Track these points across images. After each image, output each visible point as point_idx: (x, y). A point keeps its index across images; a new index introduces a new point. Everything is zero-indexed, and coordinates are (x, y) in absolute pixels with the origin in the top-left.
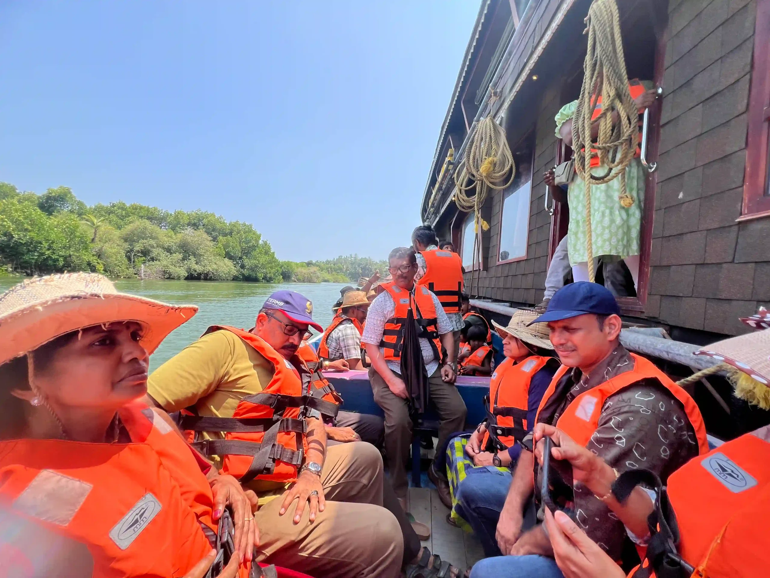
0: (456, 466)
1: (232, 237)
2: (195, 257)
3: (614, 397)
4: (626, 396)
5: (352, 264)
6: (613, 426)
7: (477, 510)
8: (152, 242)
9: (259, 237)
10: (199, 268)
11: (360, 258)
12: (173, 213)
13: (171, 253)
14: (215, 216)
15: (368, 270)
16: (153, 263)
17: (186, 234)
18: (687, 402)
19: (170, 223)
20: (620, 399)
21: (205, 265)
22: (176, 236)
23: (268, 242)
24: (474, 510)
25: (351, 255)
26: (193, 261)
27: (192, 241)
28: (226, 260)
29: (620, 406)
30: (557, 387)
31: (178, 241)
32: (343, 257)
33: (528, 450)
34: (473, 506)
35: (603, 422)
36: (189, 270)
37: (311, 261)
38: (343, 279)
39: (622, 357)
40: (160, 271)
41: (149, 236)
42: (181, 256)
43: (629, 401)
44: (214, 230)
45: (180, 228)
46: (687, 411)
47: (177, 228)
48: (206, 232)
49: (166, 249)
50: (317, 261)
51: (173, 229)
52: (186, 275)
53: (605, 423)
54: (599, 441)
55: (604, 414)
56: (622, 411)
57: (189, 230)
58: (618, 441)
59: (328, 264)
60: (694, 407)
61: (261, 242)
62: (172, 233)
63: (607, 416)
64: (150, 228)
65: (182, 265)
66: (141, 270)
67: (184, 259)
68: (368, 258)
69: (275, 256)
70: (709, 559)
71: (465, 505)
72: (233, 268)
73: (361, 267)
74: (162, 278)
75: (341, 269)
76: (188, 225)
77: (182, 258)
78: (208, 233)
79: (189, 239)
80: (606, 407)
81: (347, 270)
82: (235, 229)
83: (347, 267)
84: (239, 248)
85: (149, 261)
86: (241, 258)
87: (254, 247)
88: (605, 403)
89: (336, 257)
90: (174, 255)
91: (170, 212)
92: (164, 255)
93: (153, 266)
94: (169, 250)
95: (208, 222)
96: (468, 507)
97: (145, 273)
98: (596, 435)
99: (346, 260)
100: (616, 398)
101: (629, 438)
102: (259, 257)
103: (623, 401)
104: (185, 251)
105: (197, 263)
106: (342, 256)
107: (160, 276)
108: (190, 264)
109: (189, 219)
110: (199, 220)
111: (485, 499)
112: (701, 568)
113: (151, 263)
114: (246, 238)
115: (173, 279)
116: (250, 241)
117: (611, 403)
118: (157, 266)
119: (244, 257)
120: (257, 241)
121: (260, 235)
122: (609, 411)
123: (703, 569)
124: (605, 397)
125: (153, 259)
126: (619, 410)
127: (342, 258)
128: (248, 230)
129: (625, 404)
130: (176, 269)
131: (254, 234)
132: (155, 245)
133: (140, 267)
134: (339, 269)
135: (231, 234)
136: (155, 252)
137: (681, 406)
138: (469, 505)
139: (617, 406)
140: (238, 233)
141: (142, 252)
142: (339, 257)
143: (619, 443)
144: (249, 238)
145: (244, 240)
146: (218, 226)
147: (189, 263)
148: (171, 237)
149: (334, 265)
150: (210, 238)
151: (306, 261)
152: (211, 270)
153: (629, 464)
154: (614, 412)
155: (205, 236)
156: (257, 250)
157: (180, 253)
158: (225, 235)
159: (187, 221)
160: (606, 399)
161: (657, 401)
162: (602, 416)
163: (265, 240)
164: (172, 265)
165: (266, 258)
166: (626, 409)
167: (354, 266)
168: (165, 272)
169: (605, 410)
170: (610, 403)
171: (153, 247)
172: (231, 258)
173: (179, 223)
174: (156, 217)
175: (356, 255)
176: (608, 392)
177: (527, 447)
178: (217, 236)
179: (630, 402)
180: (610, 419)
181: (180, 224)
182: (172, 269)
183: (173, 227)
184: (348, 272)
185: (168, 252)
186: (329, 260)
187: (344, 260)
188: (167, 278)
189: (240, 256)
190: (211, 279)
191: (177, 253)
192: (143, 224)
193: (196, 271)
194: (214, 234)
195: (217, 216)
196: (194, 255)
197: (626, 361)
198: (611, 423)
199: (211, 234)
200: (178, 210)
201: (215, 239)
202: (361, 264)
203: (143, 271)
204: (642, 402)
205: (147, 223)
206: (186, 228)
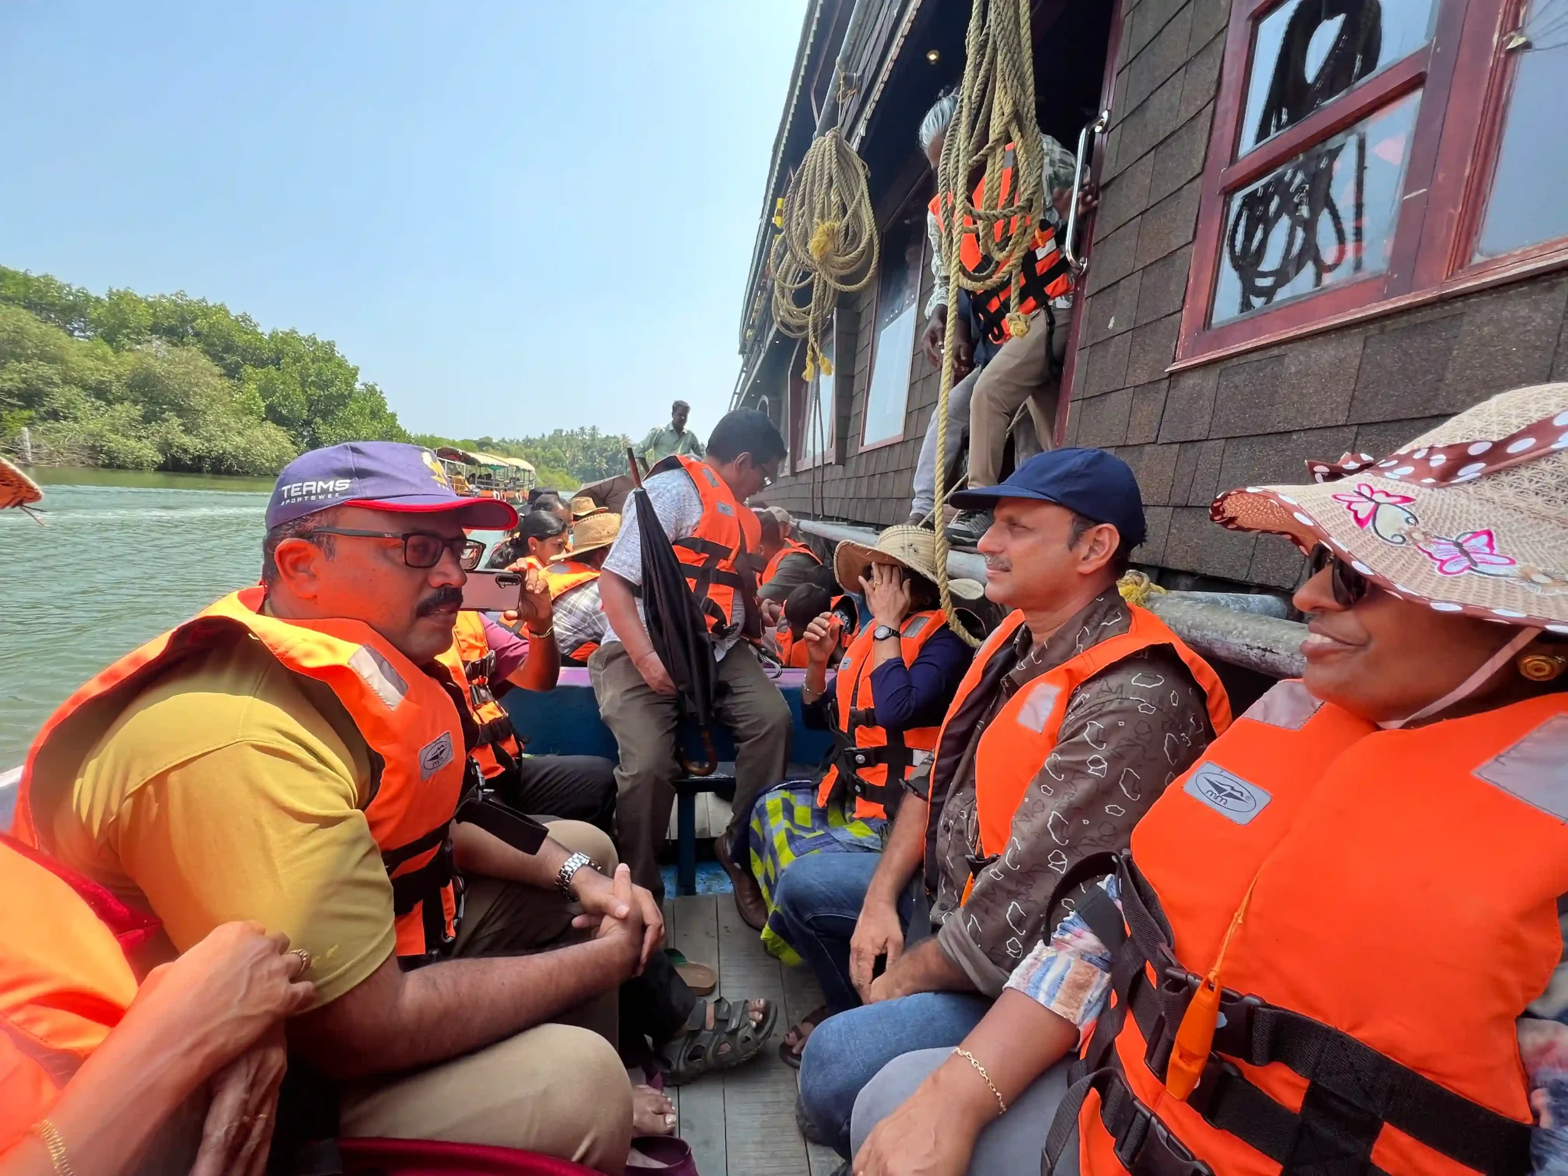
0: (772, 844)
1: (279, 369)
2: (179, 417)
3: (1090, 685)
4: (1113, 681)
5: (585, 448)
6: (1088, 739)
7: (814, 924)
8: (46, 370)
9: (354, 373)
10: (193, 444)
11: (604, 436)
12: (103, 297)
13: (109, 403)
14: (227, 312)
15: (621, 463)
16: (57, 425)
17: (149, 354)
18: (1213, 690)
19: (97, 323)
20: (1105, 688)
21: (212, 435)
22: (118, 357)
23: (378, 389)
24: (808, 924)
25: (582, 429)
26: (175, 426)
27: (169, 372)
28: (269, 426)
29: (1103, 700)
30: (985, 672)
31: (125, 370)
32: (564, 434)
33: (919, 796)
34: (808, 916)
35: (1068, 732)
36: (165, 447)
37: (487, 438)
38: (565, 482)
39: (1112, 607)
40: (83, 447)
41: (34, 355)
42: (137, 411)
43: (1119, 690)
44: (229, 348)
45: (129, 338)
46: (1211, 706)
47: (121, 337)
48: (205, 352)
49: (91, 388)
50: (503, 440)
51: (110, 338)
52: (160, 458)
53: (1073, 735)
54: (1058, 768)
55: (1072, 717)
56: (1105, 710)
57: (158, 345)
58: (1092, 768)
59: (529, 447)
60: (1223, 697)
61: (358, 386)
62: (107, 349)
63: (1077, 720)
64: (37, 331)
65: (144, 434)
66: (22, 441)
67: (147, 419)
68: (621, 438)
69: (398, 423)
70: (1224, 959)
71: (791, 914)
72: (289, 445)
73: (605, 457)
74: (88, 465)
75: (557, 459)
76: (155, 329)
77: (143, 417)
78: (217, 358)
79: (159, 368)
80: (1075, 705)
81: (572, 464)
82: (287, 349)
83: (574, 456)
84: (303, 398)
85: (43, 419)
86: (307, 423)
87: (343, 399)
88: (1073, 696)
89: (549, 433)
90: (118, 407)
91: (93, 293)
92: (85, 405)
93: (59, 432)
94: (100, 392)
95: (210, 328)
96: (795, 920)
97: (35, 450)
98: (1054, 757)
99: (571, 436)
100: (1097, 686)
101: (1115, 759)
102: (357, 422)
103: (1110, 690)
104: (151, 398)
105: (187, 431)
106: (561, 431)
107: (83, 459)
108: (168, 433)
109: (154, 314)
110: (184, 321)
111: (830, 901)
112: (1211, 976)
113: (51, 424)
114: (319, 374)
115: (122, 467)
116: (327, 384)
117: (1088, 696)
118: (72, 433)
119: (318, 420)
120: (349, 385)
121: (357, 369)
122: (1080, 712)
123: (1215, 977)
124: (1077, 684)
125: (54, 415)
126: (1100, 710)
127: (561, 436)
128: (327, 354)
129: (1112, 697)
130: (128, 443)
131: (340, 365)
132: (57, 379)
133: (20, 433)
134: (555, 460)
135: (276, 362)
136: (60, 396)
137: (1202, 696)
138: (798, 915)
139: (1097, 701)
140: (297, 360)
141: (20, 396)
142: (555, 431)
143: (1093, 770)
144: (327, 375)
145: (313, 378)
146: (240, 340)
147: (163, 429)
148: (104, 359)
149: (544, 449)
150: (217, 370)
151: (476, 438)
152: (230, 449)
153: (1111, 809)
154: (1091, 713)
155: (204, 361)
156: (353, 406)
157: (135, 402)
158: (261, 363)
159: (149, 321)
160: (1076, 689)
161: (1166, 689)
162: (1067, 722)
163: (371, 383)
164: (116, 431)
165: (376, 427)
166: (1113, 706)
167: (589, 453)
168: (95, 450)
169: (1073, 711)
170: (1084, 696)
171: (50, 383)
172: (280, 420)
173: (124, 324)
174: (53, 304)
175: (594, 428)
176: (1082, 674)
177: (917, 791)
178: (238, 366)
179: (1122, 692)
180: (1083, 727)
181: (128, 327)
182: (116, 442)
183: (108, 334)
184: (577, 466)
185: (98, 398)
186: (531, 437)
187: (568, 440)
188: (104, 466)
189: (305, 417)
190: (229, 472)
191: (126, 403)
192: (13, 320)
193: (186, 451)
194: (230, 359)
195: (234, 313)
196: (181, 411)
197: (1117, 616)
198: (1085, 735)
199: (222, 359)
200: (119, 287)
201: (232, 372)
202: (605, 450)
203: (29, 444)
204: (1142, 692)
205: (28, 319)
206: (147, 337)
